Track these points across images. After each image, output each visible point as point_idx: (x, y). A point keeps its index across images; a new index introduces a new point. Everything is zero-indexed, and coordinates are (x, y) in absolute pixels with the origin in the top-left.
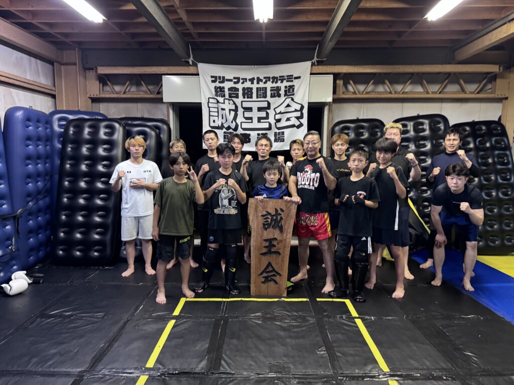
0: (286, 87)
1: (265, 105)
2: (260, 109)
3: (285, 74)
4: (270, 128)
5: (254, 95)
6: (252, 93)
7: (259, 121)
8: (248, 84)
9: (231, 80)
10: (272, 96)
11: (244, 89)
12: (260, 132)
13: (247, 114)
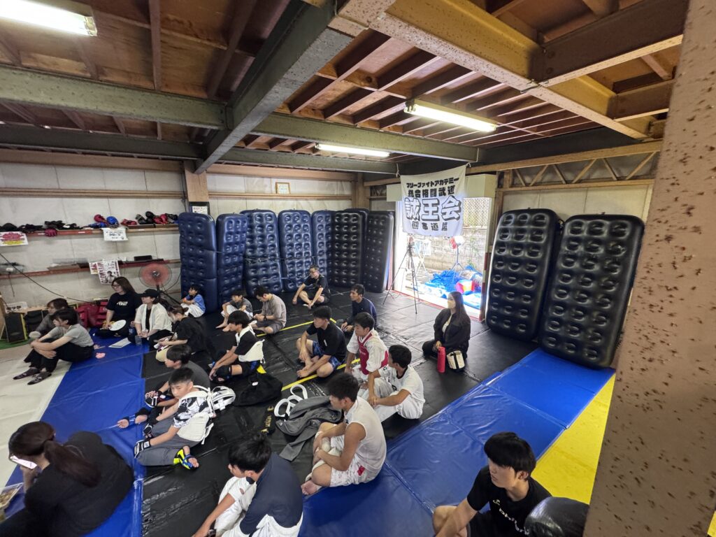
0: (449, 187)
2: (433, 205)
3: (448, 177)
4: (438, 220)
5: (429, 195)
7: (433, 215)
8: (426, 187)
9: (416, 185)
10: (440, 195)
11: (423, 191)
12: (433, 222)
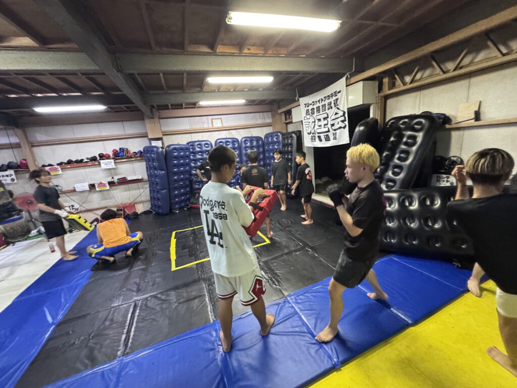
0: (334, 101)
1: (325, 116)
2: (324, 119)
3: (333, 92)
4: (329, 131)
6: (320, 109)
7: (324, 127)
8: (318, 105)
9: (311, 104)
10: (328, 109)
11: (316, 108)
12: (325, 134)
13: (320, 123)
